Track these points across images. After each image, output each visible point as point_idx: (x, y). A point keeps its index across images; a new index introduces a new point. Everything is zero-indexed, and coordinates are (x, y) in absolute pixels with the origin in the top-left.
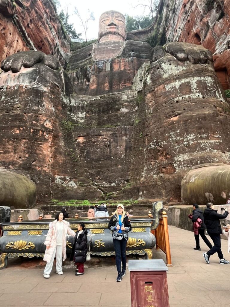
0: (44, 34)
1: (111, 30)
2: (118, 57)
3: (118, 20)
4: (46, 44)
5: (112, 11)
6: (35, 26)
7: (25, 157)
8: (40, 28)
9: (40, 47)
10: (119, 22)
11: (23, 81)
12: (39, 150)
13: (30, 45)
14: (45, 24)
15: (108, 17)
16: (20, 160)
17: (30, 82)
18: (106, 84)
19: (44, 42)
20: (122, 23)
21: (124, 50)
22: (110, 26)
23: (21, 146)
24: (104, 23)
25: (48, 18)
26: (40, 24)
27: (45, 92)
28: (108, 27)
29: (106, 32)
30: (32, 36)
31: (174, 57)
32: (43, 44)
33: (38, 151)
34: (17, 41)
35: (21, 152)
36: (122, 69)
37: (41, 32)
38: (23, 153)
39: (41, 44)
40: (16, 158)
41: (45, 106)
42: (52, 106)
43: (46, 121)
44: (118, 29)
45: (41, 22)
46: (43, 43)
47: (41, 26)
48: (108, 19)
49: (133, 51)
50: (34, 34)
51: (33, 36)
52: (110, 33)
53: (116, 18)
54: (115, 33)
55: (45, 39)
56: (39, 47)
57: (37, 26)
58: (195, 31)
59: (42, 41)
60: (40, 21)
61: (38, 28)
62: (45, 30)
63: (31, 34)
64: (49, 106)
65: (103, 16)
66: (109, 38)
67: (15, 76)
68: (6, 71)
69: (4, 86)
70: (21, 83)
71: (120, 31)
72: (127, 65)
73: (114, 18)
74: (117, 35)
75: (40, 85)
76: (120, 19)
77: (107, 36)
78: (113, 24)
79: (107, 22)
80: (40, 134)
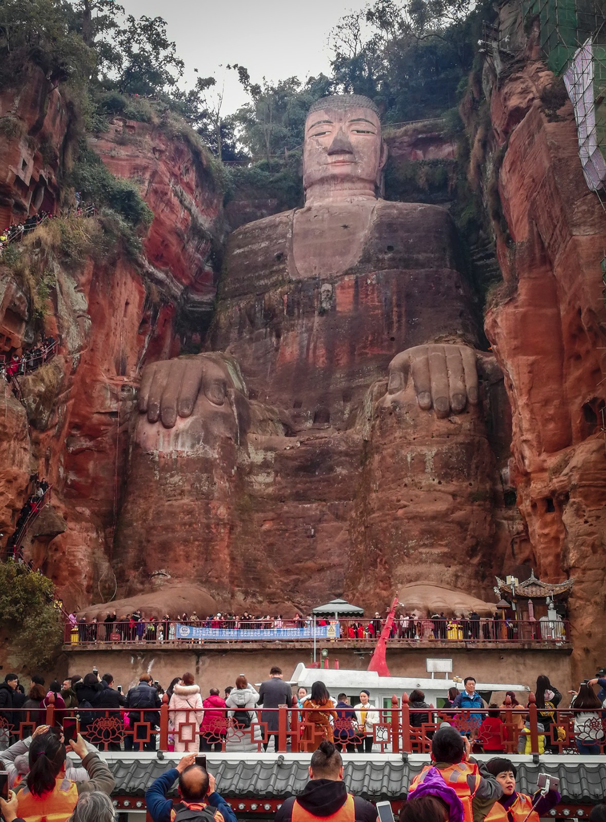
2: (351, 270)
3: (358, 131)
4: (171, 242)
7: (199, 565)
8: (162, 216)
9: (160, 255)
10: (361, 137)
11: (183, 445)
14: (170, 201)
15: (329, 123)
17: (193, 446)
18: (320, 351)
19: (167, 240)
21: (367, 249)
22: (334, 158)
23: (194, 550)
24: (317, 141)
26: (161, 208)
27: (216, 459)
28: (330, 159)
30: (146, 248)
32: (166, 246)
33: (213, 556)
35: (195, 560)
37: (162, 224)
38: (197, 561)
39: (162, 248)
41: (217, 484)
42: (225, 480)
43: (219, 507)
44: (356, 163)
45: (164, 203)
46: (165, 243)
47: (162, 212)
48: (330, 128)
49: (390, 248)
52: (334, 178)
53: (351, 125)
54: (348, 179)
63: (144, 245)
64: (222, 483)
65: (316, 118)
66: (331, 193)
67: (169, 435)
68: (152, 422)
69: (155, 451)
70: (179, 449)
71: (363, 170)
72: (373, 293)
73: (345, 126)
74: (353, 182)
75: (207, 448)
76: (362, 126)
77: (326, 186)
78: (342, 152)
79: (328, 141)
80: (214, 531)
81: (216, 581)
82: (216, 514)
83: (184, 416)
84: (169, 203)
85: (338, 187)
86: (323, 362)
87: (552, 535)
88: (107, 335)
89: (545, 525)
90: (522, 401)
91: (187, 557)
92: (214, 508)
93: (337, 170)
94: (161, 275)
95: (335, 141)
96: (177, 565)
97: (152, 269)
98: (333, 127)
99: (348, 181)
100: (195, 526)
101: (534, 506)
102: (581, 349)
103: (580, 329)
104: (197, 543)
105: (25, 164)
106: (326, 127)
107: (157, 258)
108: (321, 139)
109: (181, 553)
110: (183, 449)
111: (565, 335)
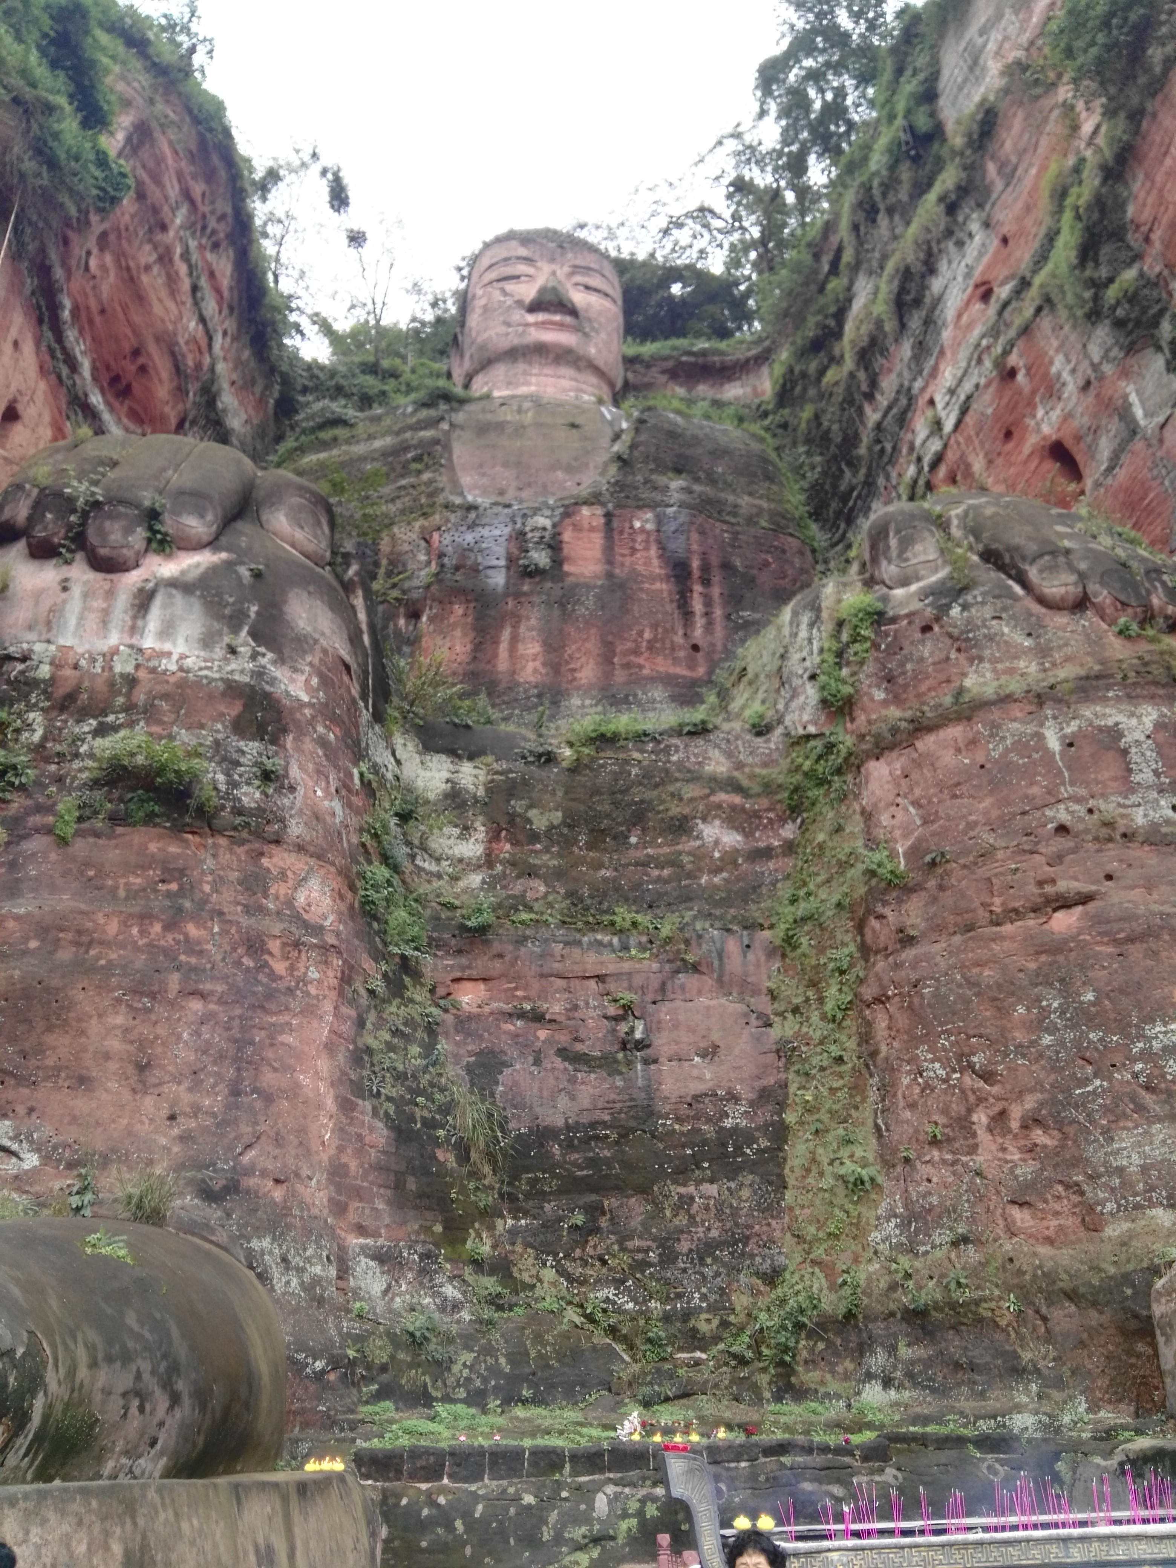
0: (157, 309)
3: (587, 288)
4: (155, 368)
5: (555, 232)
6: (120, 266)
7: (196, 1110)
8: (145, 279)
9: (124, 382)
10: (594, 299)
11: (167, 631)
12: (275, 1070)
13: (73, 366)
14: (171, 260)
15: (528, 260)
16: (176, 1131)
17: (207, 642)
18: (528, 648)
19: (149, 355)
20: (607, 304)
22: (541, 317)
23: (179, 1037)
24: (504, 292)
25: (190, 226)
26: (146, 255)
27: (300, 705)
28: (531, 318)
29: (516, 341)
30: (91, 322)
31: (1011, 582)
32: (143, 369)
34: (16, 344)
35: (179, 1083)
36: (619, 568)
37: (140, 298)
38: (190, 1090)
39: (132, 368)
40: (151, 1120)
41: (301, 791)
42: (333, 789)
43: (305, 879)
44: (586, 335)
45: (155, 248)
46: (141, 360)
47: (148, 268)
48: (531, 270)
50: (103, 311)
51: (98, 319)
52: (540, 350)
53: (574, 273)
54: (568, 358)
55: (158, 339)
56: (115, 380)
57: (128, 269)
58: (1046, 429)
59: (136, 353)
60: (150, 241)
61: (132, 278)
62: (164, 293)
63: (88, 308)
64: (319, 793)
65: (501, 252)
66: (534, 380)
67: (110, 594)
68: (43, 552)
69: (38, 647)
70: (149, 642)
71: (599, 351)
72: (647, 549)
73: (562, 272)
74: (579, 369)
75: (267, 659)
76: (595, 281)
77: (521, 366)
78: (556, 309)
79: (526, 290)
80: (280, 967)
81: (278, 1194)
82: (290, 903)
84: (166, 261)
85: (547, 371)
86: (535, 670)
91: (142, 1068)
92: (283, 876)
93: (549, 336)
95: (543, 291)
96: (81, 1104)
98: (538, 269)
99: (568, 363)
100: (192, 930)
104: (196, 1005)
106: (522, 268)
107: (115, 385)
108: (509, 287)
109: (115, 1044)
110: (167, 646)
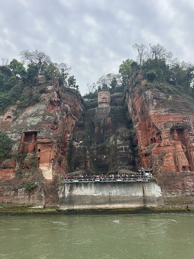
1: (104, 101)
2: (106, 117)
10: (107, 96)
11: (81, 145)
17: (83, 146)
18: (102, 130)
20: (109, 96)
21: (109, 113)
25: (78, 103)
28: (102, 99)
36: (108, 123)
49: (113, 114)
50: (73, 112)
54: (105, 103)
62: (77, 108)
65: (100, 93)
66: (103, 105)
67: (79, 144)
68: (76, 142)
69: (76, 147)
73: (105, 94)
76: (107, 94)
78: (105, 98)
79: (102, 97)
80: (87, 160)
83: (81, 141)
84: (77, 106)
87: (147, 160)
88: (67, 127)
89: (145, 159)
90: (140, 138)
94: (75, 118)
97: (74, 117)
101: (143, 156)
102: (150, 129)
103: (150, 126)
105: (56, 98)
107: (74, 115)
111: (147, 127)
